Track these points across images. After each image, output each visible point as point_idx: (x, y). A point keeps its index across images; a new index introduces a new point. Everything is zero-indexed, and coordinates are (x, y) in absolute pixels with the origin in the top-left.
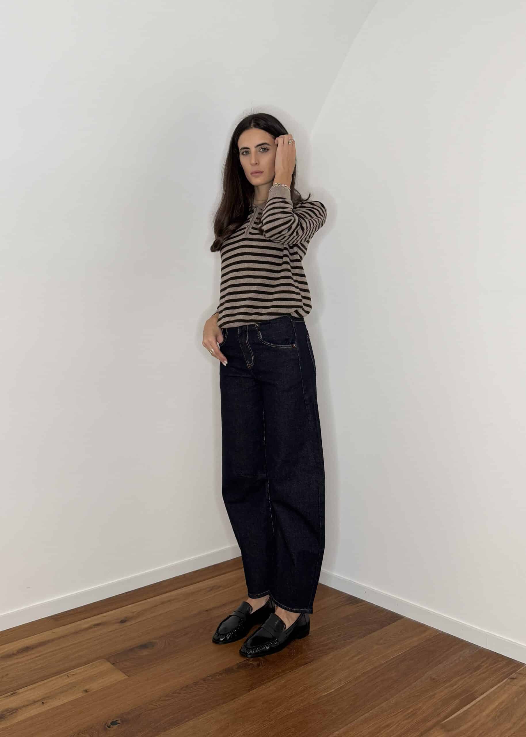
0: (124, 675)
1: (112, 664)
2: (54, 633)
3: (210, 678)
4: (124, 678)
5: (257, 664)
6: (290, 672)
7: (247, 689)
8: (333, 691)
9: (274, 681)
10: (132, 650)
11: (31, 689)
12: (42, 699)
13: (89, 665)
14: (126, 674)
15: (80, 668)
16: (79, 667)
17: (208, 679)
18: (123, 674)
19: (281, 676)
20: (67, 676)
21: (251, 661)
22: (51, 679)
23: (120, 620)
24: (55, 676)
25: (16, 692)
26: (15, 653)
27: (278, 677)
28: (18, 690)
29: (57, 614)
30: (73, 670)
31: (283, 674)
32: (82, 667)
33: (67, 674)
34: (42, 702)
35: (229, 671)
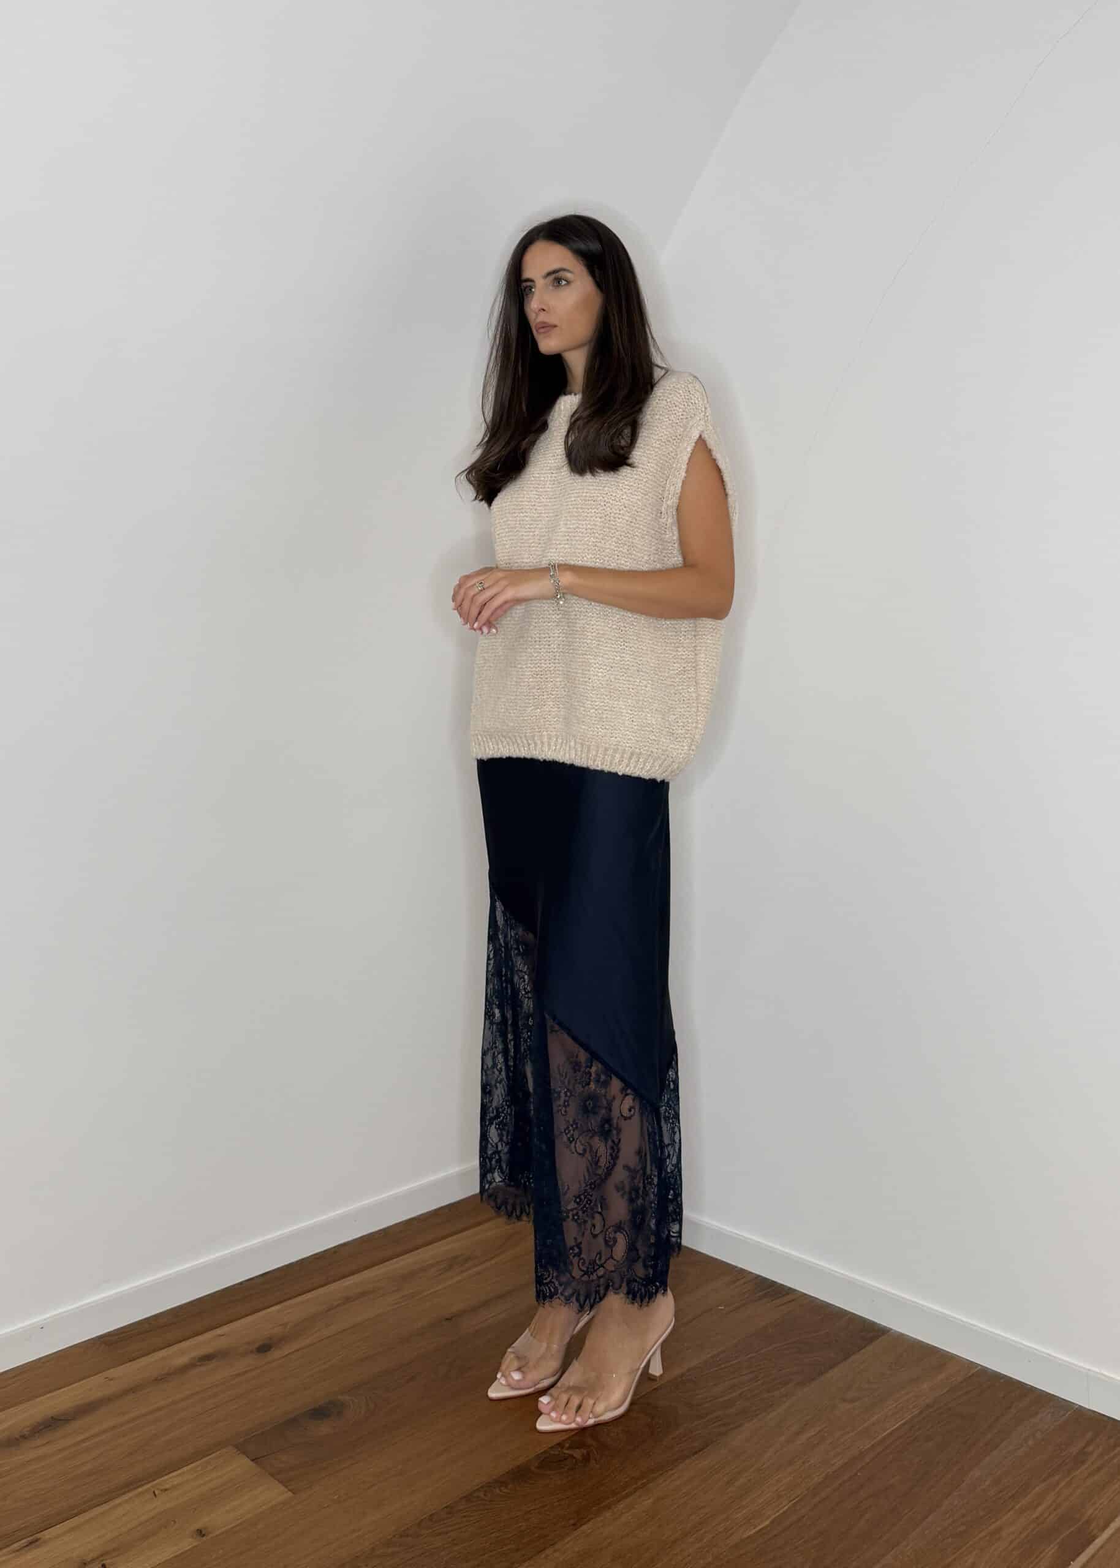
0: (282, 1488)
1: (253, 1460)
2: (112, 1380)
3: (481, 1494)
4: (281, 1498)
5: (583, 1455)
6: (661, 1474)
7: (572, 1522)
8: (767, 1526)
9: (628, 1500)
10: (293, 1422)
11: (72, 1529)
12: (102, 1556)
13: (198, 1463)
14: (286, 1487)
15: (179, 1472)
16: (179, 1469)
17: (478, 1497)
18: (280, 1485)
19: (644, 1485)
20: (153, 1495)
21: (568, 1449)
22: (117, 1501)
23: (257, 1345)
24: (124, 1493)
25: (37, 1540)
26: (26, 1432)
27: (636, 1490)
28: (42, 1533)
29: (111, 1332)
30: (166, 1477)
31: (645, 1481)
32: (185, 1469)
33: (152, 1487)
34: (104, 1562)
35: (520, 1474)
